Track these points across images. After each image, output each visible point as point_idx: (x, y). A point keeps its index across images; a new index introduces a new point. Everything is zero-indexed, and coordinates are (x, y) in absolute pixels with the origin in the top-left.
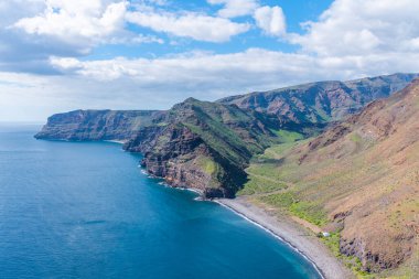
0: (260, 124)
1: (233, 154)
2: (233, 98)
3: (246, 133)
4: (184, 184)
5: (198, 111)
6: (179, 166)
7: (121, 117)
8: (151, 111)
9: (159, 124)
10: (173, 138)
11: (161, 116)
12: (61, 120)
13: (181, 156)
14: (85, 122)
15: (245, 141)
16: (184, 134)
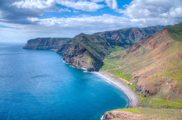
0: (108, 43)
1: (99, 55)
2: (98, 33)
3: (103, 47)
4: (79, 66)
5: (84, 38)
6: (78, 59)
7: (55, 40)
8: (66, 38)
9: (70, 43)
10: (75, 48)
11: (70, 40)
12: (32, 42)
13: (78, 56)
14: (41, 43)
15: (103, 50)
16: (79, 47)
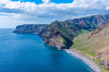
0: (76, 28)
1: (69, 37)
2: (68, 20)
3: (72, 30)
4: (55, 45)
6: (53, 40)
7: (37, 26)
8: (45, 25)
9: (48, 28)
10: (51, 32)
11: (48, 26)
12: (20, 27)
13: (54, 37)
14: (26, 28)
15: (72, 33)
16: (55, 31)
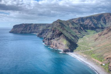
0: (82, 28)
1: (73, 38)
2: (73, 19)
3: (77, 31)
4: (57, 48)
5: (61, 23)
6: (55, 42)
7: (36, 26)
8: (46, 24)
9: (49, 28)
10: (53, 32)
11: (49, 25)
12: (17, 27)
13: (55, 39)
14: (25, 28)
15: (77, 33)
16: (57, 31)
